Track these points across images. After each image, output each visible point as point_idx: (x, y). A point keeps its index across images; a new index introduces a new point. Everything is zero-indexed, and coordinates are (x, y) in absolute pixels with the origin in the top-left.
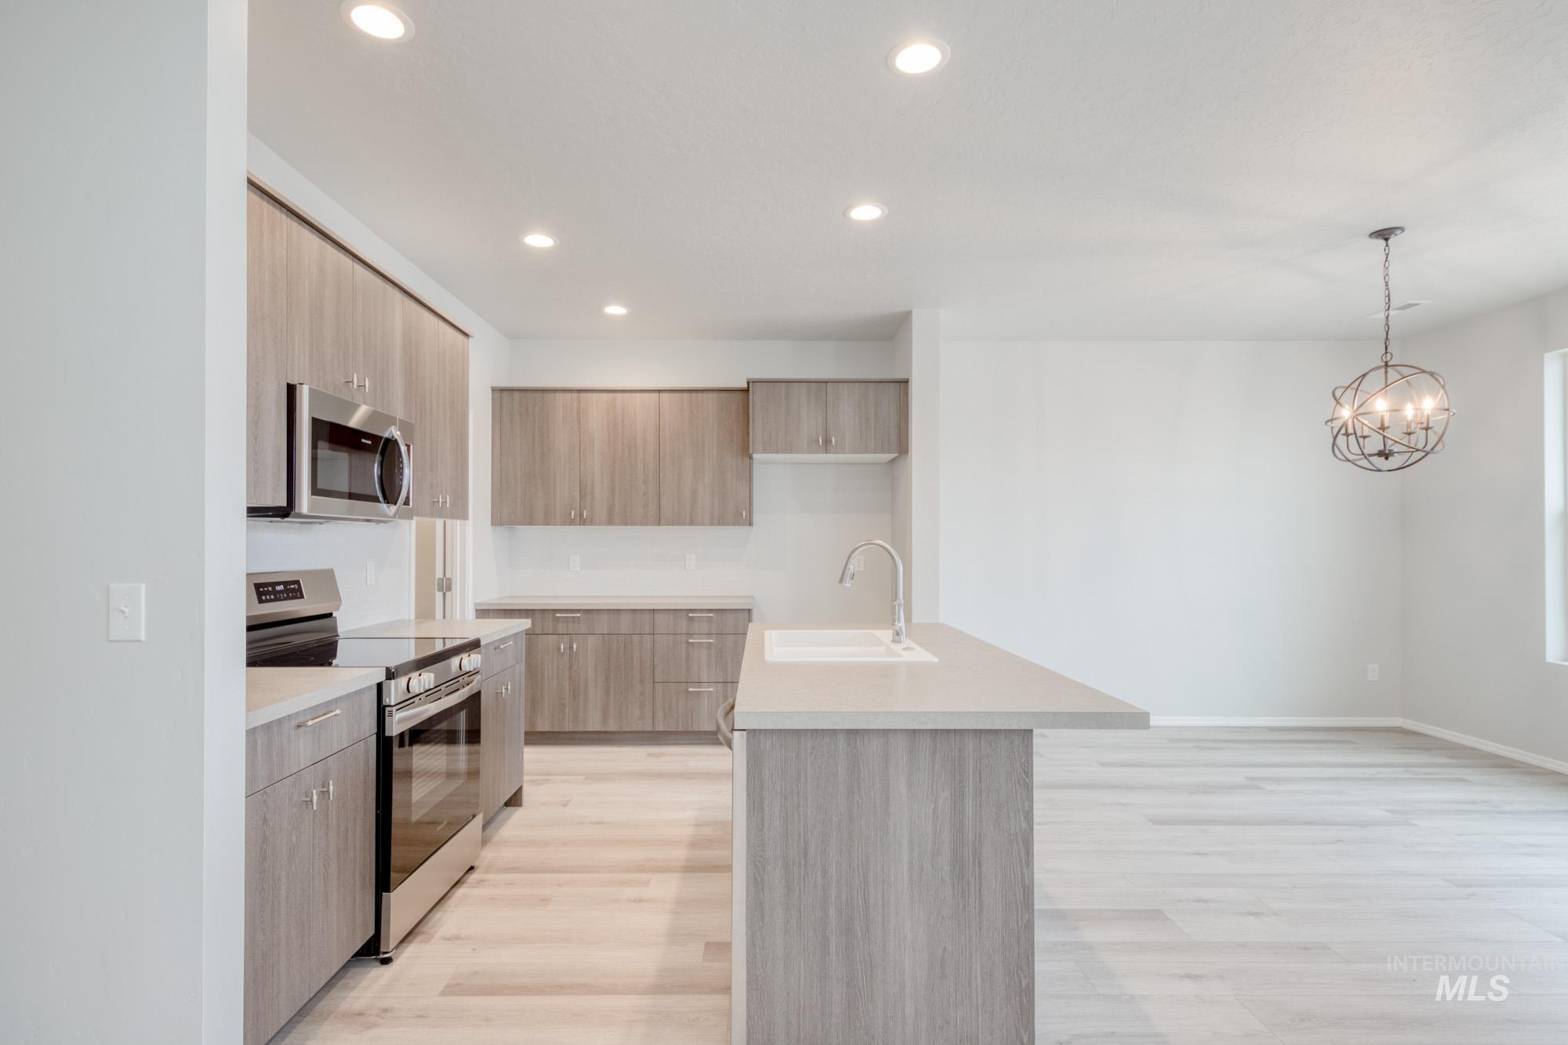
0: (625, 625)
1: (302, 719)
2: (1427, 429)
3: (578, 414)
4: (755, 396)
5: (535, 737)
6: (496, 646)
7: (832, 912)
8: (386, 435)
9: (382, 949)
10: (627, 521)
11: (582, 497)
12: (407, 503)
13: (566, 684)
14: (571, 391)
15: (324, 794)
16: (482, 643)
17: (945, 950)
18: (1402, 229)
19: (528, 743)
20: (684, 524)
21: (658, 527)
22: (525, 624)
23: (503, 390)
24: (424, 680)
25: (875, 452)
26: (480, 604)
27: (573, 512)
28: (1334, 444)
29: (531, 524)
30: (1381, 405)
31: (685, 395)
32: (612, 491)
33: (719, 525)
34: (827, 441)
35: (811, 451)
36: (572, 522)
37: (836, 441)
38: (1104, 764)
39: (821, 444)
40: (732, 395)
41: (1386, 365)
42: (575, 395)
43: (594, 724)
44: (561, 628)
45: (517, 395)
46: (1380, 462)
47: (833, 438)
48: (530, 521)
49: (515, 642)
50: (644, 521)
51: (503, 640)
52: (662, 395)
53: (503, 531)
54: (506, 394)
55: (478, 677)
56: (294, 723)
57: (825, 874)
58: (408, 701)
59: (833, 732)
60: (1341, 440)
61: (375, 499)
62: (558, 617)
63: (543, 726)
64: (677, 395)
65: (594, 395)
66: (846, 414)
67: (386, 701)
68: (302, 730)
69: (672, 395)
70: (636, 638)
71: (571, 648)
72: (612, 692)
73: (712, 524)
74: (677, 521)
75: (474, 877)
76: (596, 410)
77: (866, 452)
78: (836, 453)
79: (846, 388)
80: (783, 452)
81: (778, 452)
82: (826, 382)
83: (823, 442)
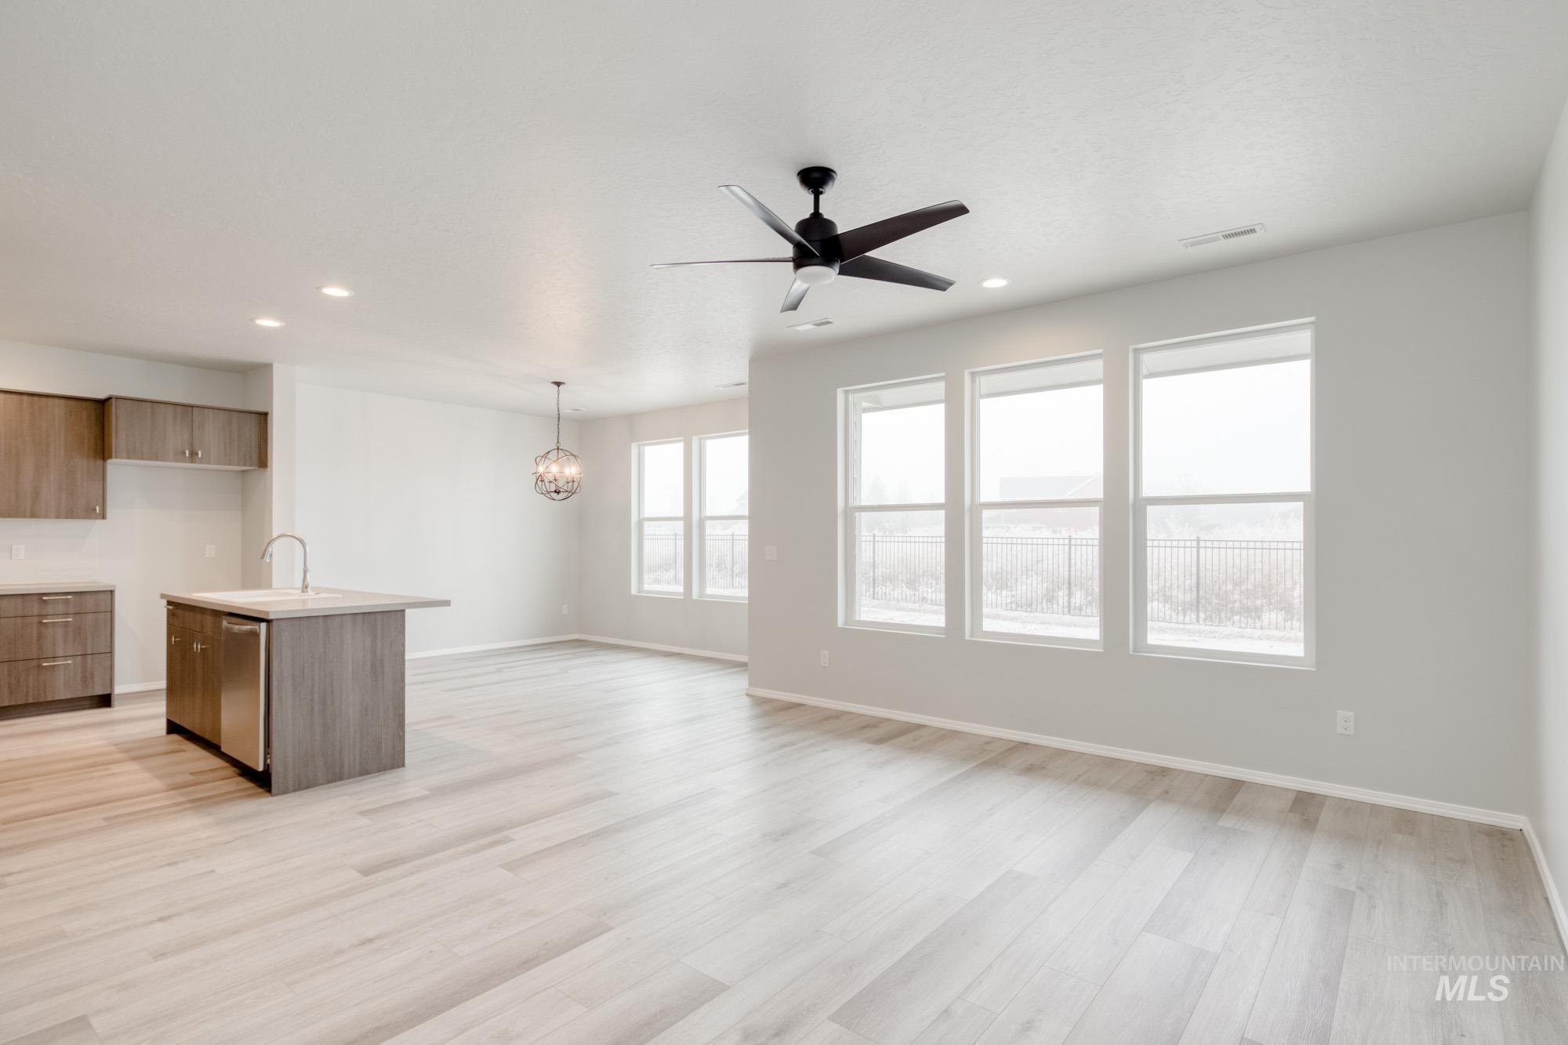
2: (573, 481)
4: (115, 409)
7: (316, 696)
17: (368, 704)
18: (564, 383)
25: (238, 465)
28: (536, 483)
30: (554, 469)
34: (193, 454)
35: (176, 460)
37: (202, 455)
39: (187, 455)
41: (558, 449)
46: (554, 495)
47: (199, 451)
57: (312, 679)
60: (539, 483)
66: (211, 433)
77: (230, 464)
78: (201, 463)
79: (211, 413)
80: (148, 459)
81: (142, 459)
82: (192, 406)
83: (190, 454)
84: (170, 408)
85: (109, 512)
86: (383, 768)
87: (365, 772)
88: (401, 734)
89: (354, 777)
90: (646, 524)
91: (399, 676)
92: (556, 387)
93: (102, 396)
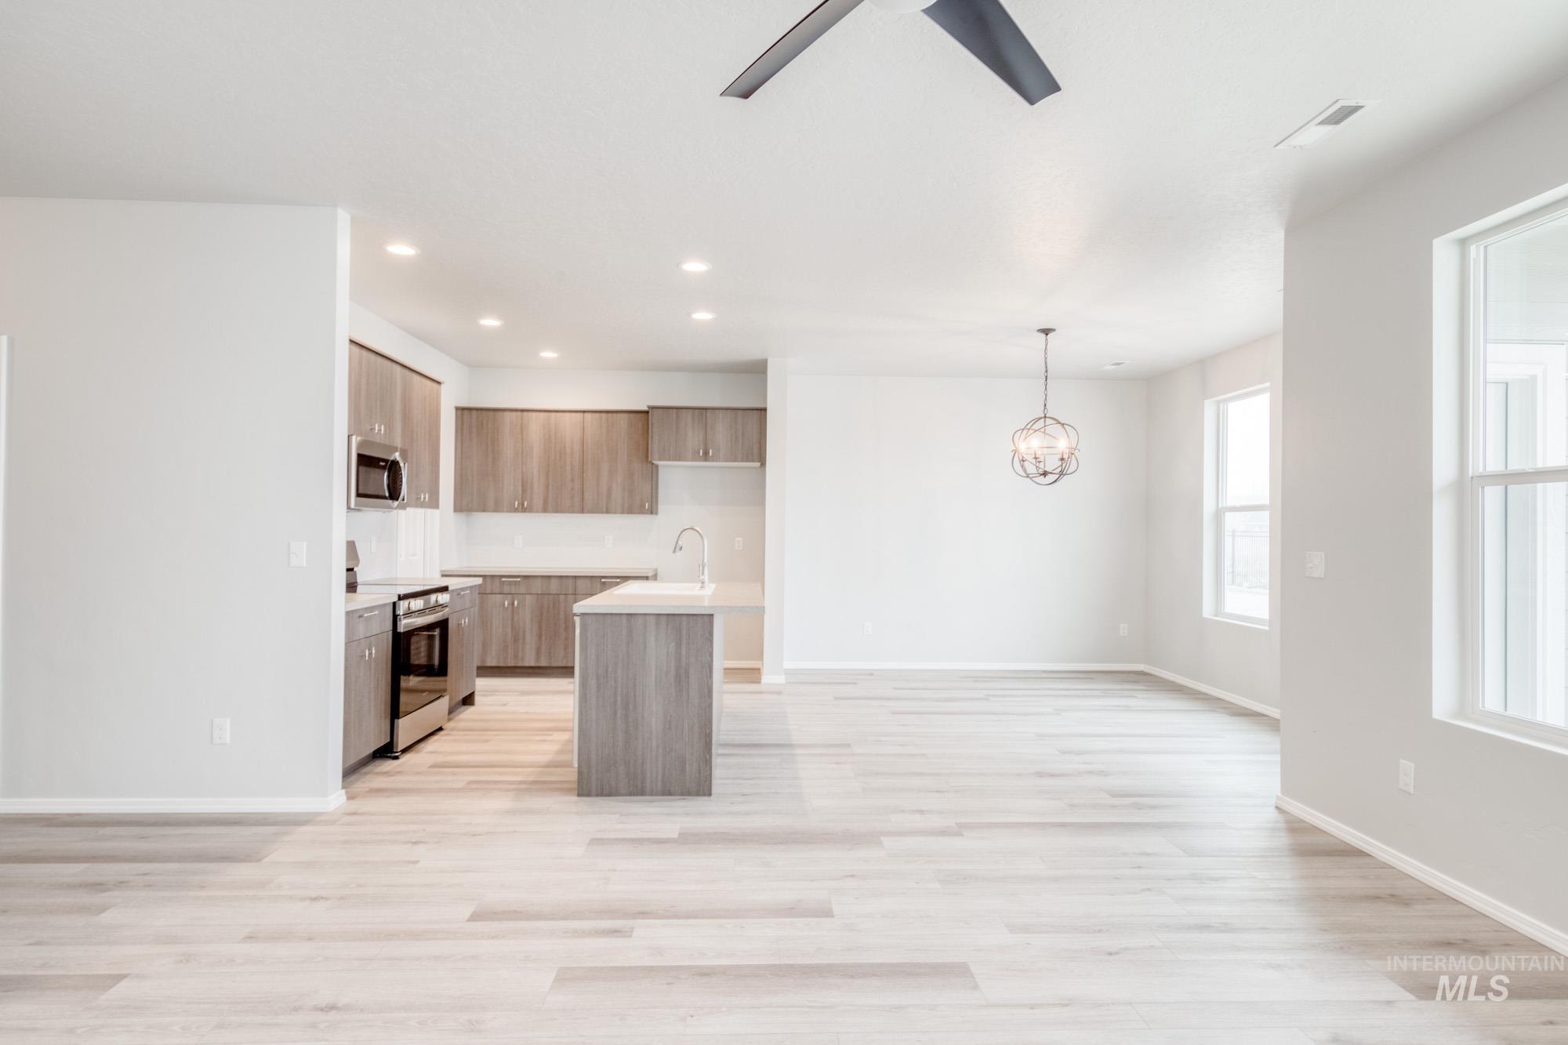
0: (554, 587)
1: (361, 613)
3: (522, 428)
4: (654, 418)
5: (485, 671)
6: (458, 592)
8: (392, 458)
9: (395, 750)
10: (557, 510)
11: (524, 491)
12: (403, 500)
13: (509, 630)
14: (516, 410)
15: (370, 654)
16: (450, 589)
17: (671, 716)
18: (1054, 330)
19: (479, 675)
20: (602, 513)
21: (581, 515)
22: (479, 581)
23: (463, 409)
24: (417, 604)
25: (742, 461)
26: (444, 571)
27: (516, 503)
29: (484, 511)
31: (604, 415)
32: (547, 486)
33: (628, 513)
34: (706, 453)
35: (694, 460)
36: (516, 510)
37: (713, 454)
38: (895, 689)
39: (701, 454)
40: (639, 415)
41: (1045, 417)
42: (519, 413)
43: (530, 661)
44: (506, 589)
45: (474, 412)
47: (711, 451)
48: (484, 509)
49: (471, 592)
50: (571, 510)
51: (463, 589)
52: (586, 414)
53: (462, 516)
54: (466, 412)
55: (447, 609)
56: (358, 615)
57: (616, 681)
58: (409, 613)
59: (622, 614)
61: (384, 497)
62: (504, 581)
63: (491, 662)
64: (597, 415)
65: (534, 414)
66: (721, 432)
67: (398, 613)
68: (361, 619)
69: (594, 414)
70: (562, 597)
71: (513, 604)
72: (543, 638)
73: (623, 513)
74: (596, 510)
75: (442, 733)
76: (535, 424)
77: (735, 461)
78: (713, 461)
79: (721, 414)
80: (673, 460)
81: (669, 460)
82: (706, 409)
83: (703, 453)
84: (690, 413)
85: (661, 507)
86: (687, 793)
87: (667, 792)
88: (708, 758)
89: (656, 795)
90: (1229, 516)
91: (706, 691)
92: (1043, 335)
93: (645, 408)
